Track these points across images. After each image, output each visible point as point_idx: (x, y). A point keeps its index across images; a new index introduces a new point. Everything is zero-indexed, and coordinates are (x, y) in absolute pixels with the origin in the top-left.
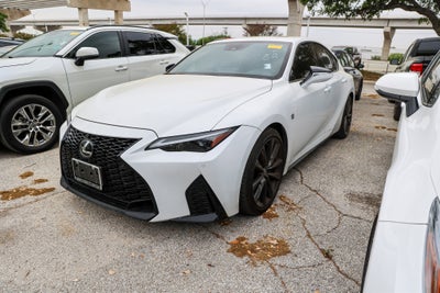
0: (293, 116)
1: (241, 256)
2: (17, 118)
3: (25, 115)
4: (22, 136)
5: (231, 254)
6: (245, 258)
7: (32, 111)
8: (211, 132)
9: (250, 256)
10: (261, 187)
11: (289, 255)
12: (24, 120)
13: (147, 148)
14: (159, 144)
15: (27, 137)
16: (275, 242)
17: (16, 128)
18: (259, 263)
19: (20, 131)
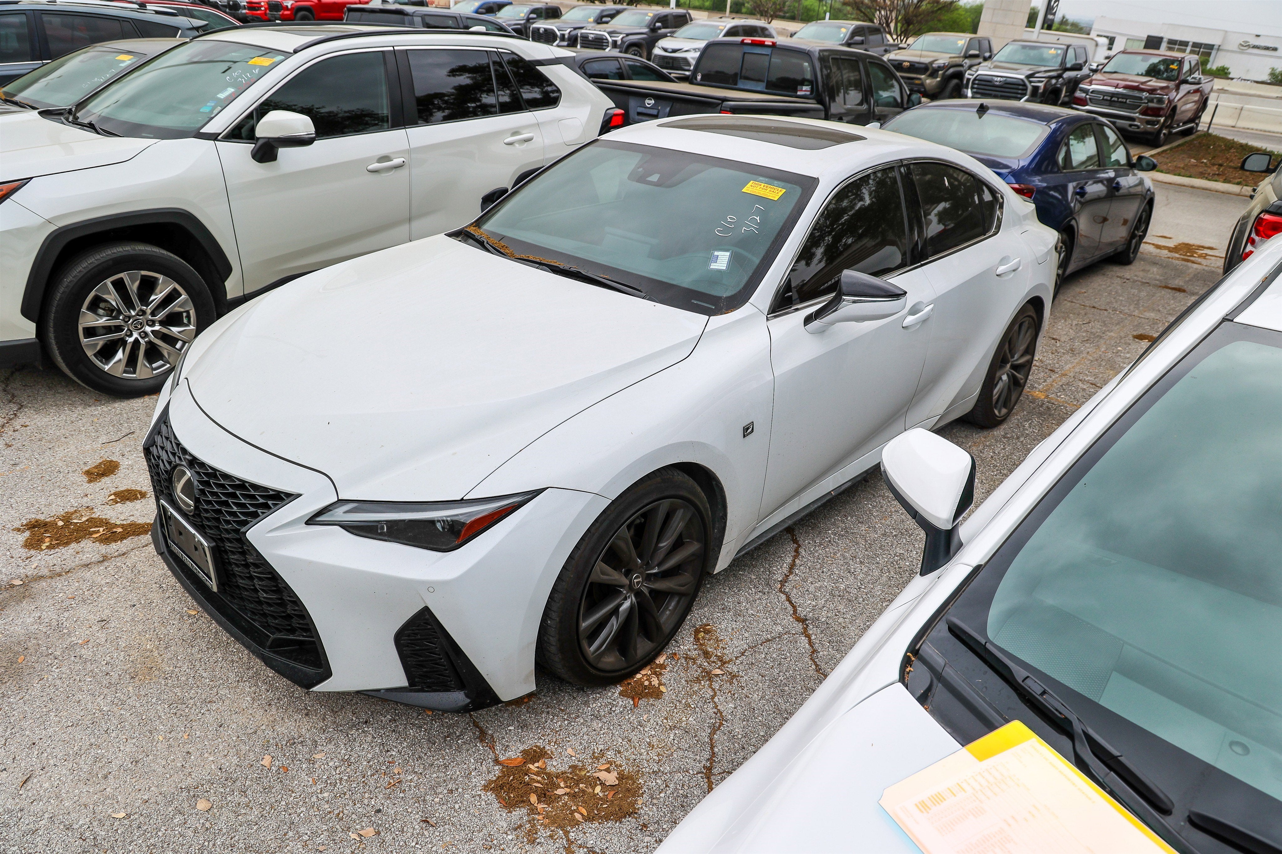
0: (747, 430)
1: (509, 805)
2: (94, 306)
3: (113, 298)
4: (107, 352)
5: (491, 796)
6: (519, 814)
7: (133, 287)
8: (462, 502)
9: (533, 810)
10: (614, 624)
11: (629, 823)
12: (112, 312)
13: (312, 521)
14: (339, 514)
15: (120, 355)
16: (611, 778)
17: (90, 332)
18: (543, 833)
19: (100, 341)
